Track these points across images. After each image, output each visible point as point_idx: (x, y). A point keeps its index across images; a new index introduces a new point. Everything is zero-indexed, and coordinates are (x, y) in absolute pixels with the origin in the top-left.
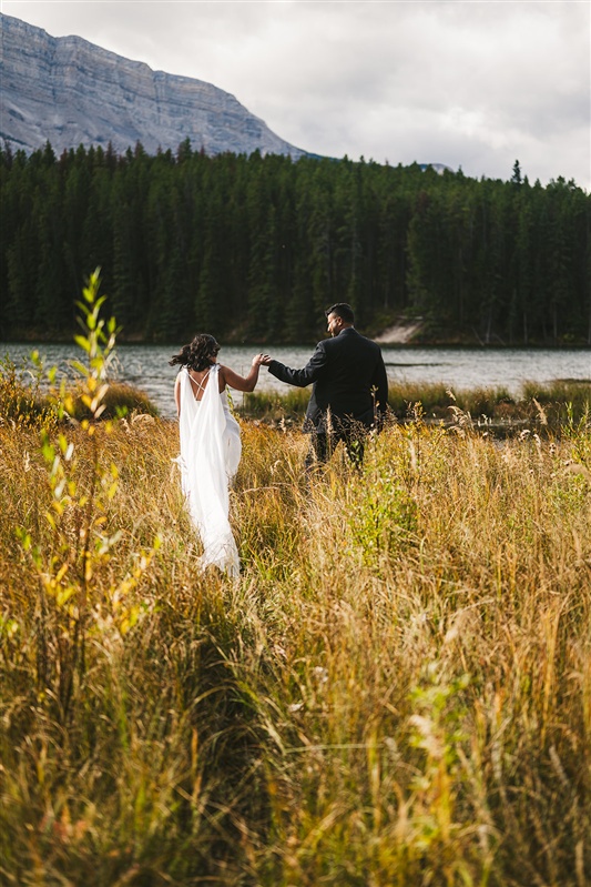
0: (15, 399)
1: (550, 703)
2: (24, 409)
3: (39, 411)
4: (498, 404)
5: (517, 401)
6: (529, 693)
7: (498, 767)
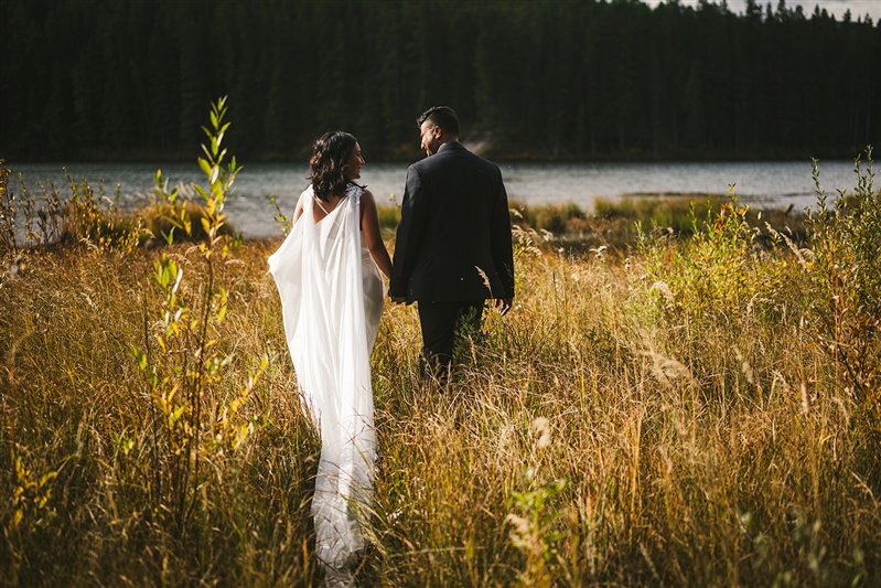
0: (95, 221)
1: (636, 505)
2: (106, 232)
3: (120, 234)
4: (570, 218)
5: (588, 216)
6: (616, 496)
7: (592, 564)
